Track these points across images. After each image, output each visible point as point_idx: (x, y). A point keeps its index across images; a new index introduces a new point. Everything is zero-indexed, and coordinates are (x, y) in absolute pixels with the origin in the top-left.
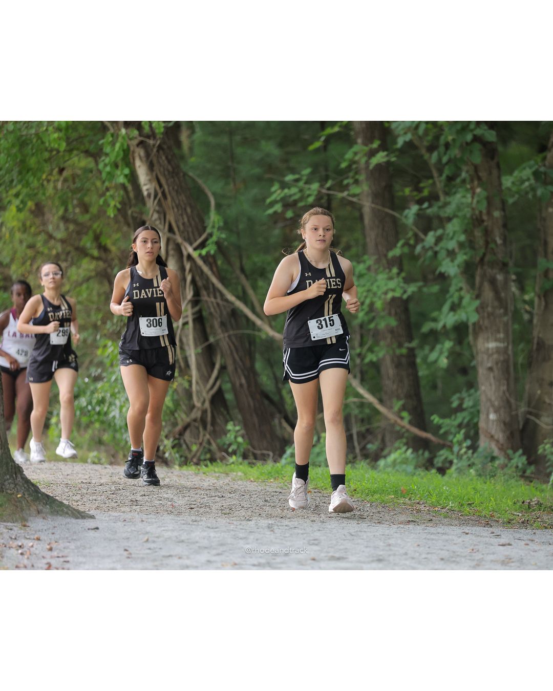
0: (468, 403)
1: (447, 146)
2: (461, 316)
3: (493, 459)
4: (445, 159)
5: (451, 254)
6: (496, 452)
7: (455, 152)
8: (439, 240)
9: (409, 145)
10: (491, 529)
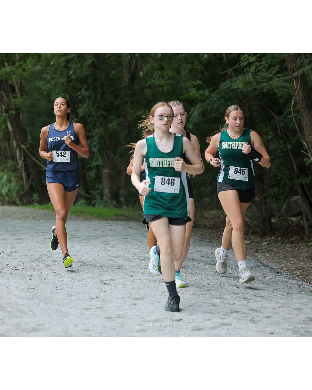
0: (100, 187)
1: (93, 116)
2: (98, 163)
3: (107, 202)
4: (93, 120)
5: (95, 146)
6: (108, 200)
7: (95, 118)
8: (91, 142)
9: (83, 116)
10: (107, 221)
